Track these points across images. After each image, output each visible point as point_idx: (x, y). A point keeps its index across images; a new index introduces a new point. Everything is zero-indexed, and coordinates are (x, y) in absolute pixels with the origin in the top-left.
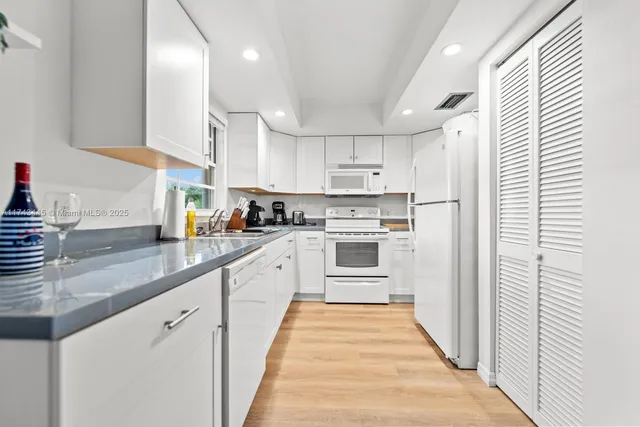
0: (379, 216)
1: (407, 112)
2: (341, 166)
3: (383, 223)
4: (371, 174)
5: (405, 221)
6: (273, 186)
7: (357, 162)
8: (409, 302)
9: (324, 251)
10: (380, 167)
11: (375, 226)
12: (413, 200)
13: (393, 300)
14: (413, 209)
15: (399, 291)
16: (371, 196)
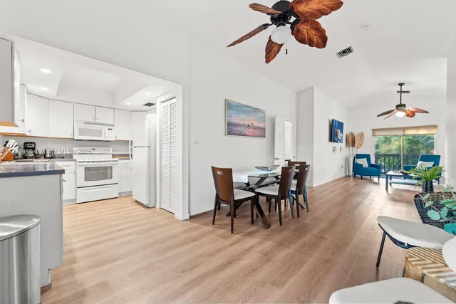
0: (111, 152)
1: (128, 104)
2: (86, 123)
3: (114, 156)
4: (107, 129)
5: (128, 155)
6: (30, 131)
7: (97, 121)
8: (129, 194)
9: (76, 173)
10: (113, 126)
11: (109, 158)
12: (131, 145)
13: (121, 195)
14: (131, 149)
15: (124, 190)
16: (106, 141)
